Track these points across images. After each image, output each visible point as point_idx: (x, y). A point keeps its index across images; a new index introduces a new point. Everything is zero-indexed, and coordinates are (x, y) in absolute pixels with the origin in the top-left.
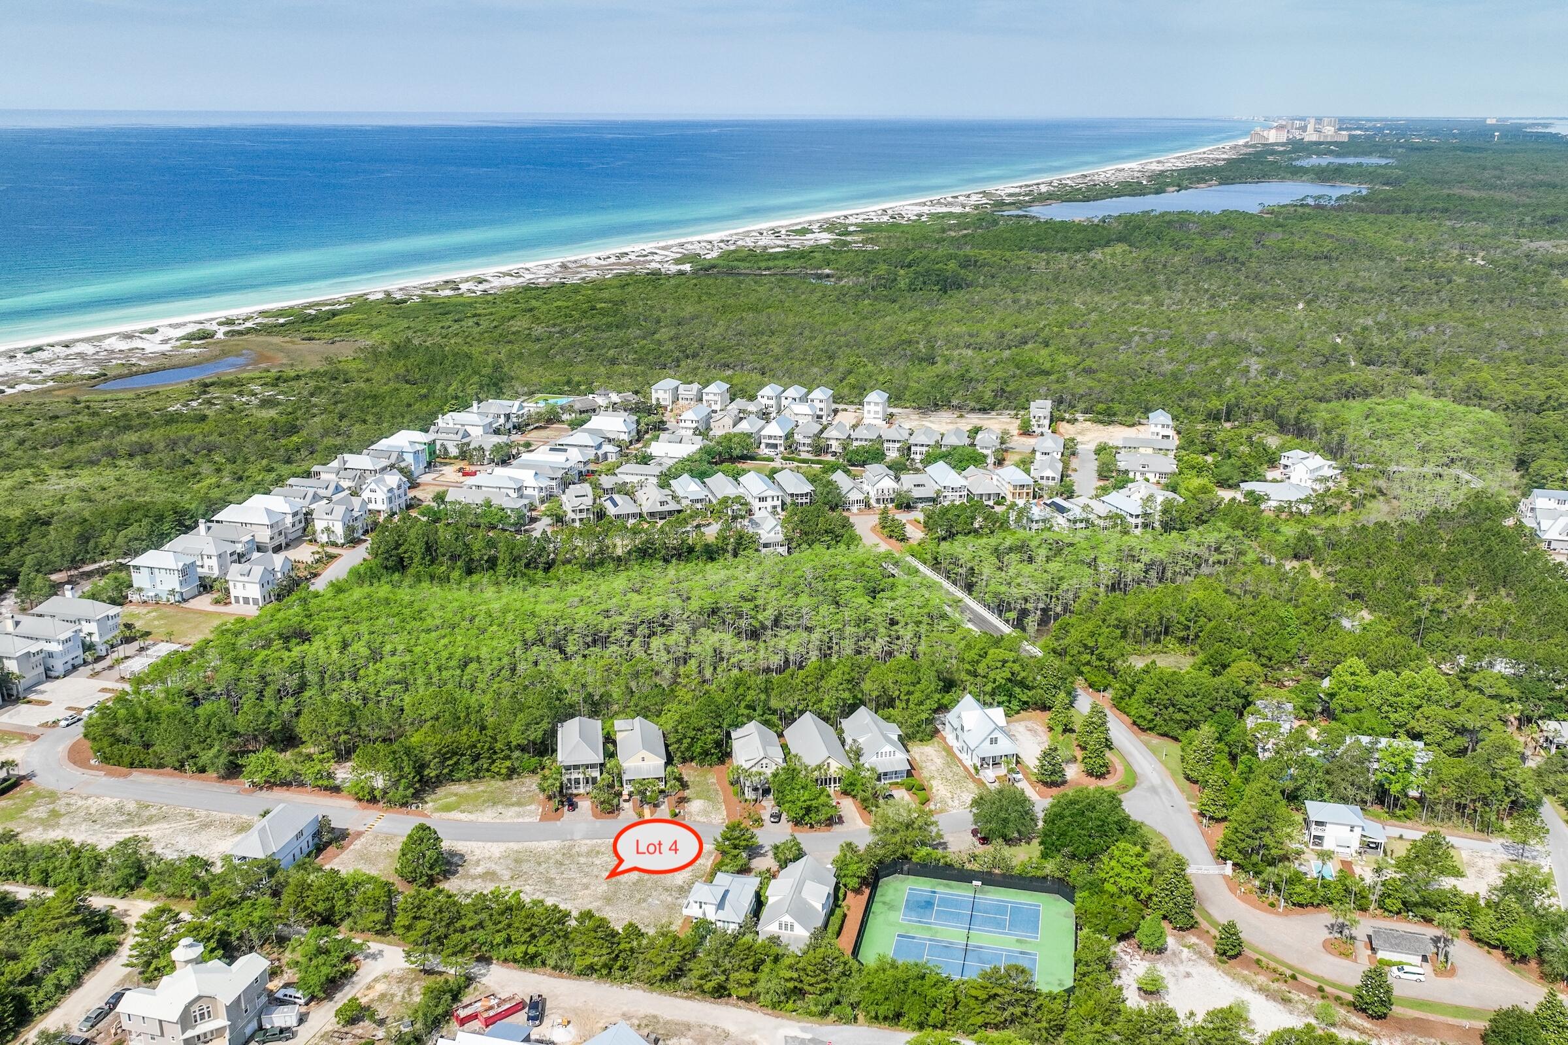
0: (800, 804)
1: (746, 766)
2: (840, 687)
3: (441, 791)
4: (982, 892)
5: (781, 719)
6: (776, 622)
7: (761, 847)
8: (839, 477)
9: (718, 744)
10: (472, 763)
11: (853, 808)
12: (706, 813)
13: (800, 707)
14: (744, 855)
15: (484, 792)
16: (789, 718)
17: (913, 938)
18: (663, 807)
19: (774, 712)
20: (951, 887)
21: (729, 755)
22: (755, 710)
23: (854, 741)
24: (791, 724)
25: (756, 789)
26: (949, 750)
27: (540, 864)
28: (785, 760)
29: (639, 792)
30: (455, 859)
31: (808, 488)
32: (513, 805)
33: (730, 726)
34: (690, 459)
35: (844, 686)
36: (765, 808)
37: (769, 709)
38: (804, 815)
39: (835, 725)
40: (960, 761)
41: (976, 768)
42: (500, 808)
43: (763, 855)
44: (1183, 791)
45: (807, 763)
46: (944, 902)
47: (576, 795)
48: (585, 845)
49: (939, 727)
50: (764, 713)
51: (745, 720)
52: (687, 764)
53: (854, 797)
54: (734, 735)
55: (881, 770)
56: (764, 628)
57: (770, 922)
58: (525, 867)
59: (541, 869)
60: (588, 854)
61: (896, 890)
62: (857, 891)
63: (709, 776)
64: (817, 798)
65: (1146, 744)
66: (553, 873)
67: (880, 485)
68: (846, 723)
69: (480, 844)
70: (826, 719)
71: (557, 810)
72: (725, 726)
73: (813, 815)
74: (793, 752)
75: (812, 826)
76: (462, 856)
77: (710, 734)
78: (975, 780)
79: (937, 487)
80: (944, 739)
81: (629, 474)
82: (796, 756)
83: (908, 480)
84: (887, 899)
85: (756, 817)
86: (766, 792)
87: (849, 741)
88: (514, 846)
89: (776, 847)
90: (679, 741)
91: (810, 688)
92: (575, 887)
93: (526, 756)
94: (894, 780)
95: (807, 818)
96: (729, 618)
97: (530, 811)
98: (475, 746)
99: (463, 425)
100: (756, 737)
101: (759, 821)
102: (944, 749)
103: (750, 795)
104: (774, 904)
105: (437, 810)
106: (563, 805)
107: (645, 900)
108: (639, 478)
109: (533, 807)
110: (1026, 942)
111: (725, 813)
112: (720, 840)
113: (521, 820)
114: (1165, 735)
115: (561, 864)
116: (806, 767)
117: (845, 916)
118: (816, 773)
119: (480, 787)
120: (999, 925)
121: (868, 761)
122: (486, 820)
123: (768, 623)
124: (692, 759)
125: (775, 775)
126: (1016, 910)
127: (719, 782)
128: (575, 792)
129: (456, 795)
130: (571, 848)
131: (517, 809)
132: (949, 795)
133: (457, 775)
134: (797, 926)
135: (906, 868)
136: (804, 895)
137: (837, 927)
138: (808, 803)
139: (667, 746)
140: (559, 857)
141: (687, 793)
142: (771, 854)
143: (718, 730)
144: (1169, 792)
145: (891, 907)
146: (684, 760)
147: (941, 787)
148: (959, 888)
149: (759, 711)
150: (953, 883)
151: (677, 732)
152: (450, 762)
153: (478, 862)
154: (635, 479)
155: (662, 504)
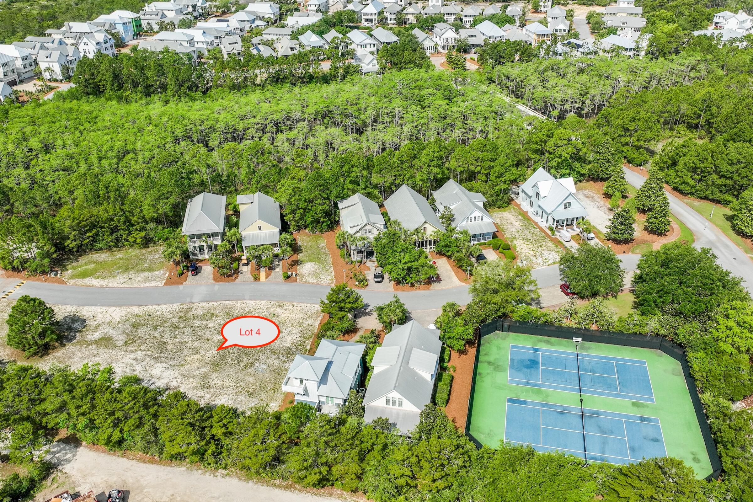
0: (401, 266)
1: (351, 231)
2: (432, 164)
3: (83, 260)
4: (583, 348)
5: (381, 192)
6: (375, 121)
7: (366, 306)
8: (417, 32)
9: (327, 214)
10: (112, 234)
11: (449, 267)
12: (315, 274)
13: (397, 182)
14: (350, 315)
15: (120, 259)
16: (388, 192)
17: (524, 403)
18: (277, 270)
19: (376, 187)
20: (552, 344)
21: (337, 223)
22: (359, 185)
23: (446, 208)
24: (389, 196)
25: (360, 252)
26: (524, 215)
27: (155, 328)
28: (386, 226)
29: (256, 257)
30: (77, 325)
31: (395, 38)
32: (143, 271)
33: (337, 197)
34: (313, 25)
35: (434, 162)
36: (369, 269)
37: (371, 184)
38: (405, 276)
39: (428, 196)
40: (536, 223)
41: (551, 229)
42: (131, 274)
43: (369, 314)
44: (738, 245)
45: (406, 228)
46: (549, 360)
47: (201, 261)
48: (201, 308)
49: (513, 196)
50: (367, 187)
51: (350, 193)
52: (301, 232)
53: (450, 257)
54: (340, 206)
55: (472, 233)
56: (365, 125)
57: (376, 397)
58: (141, 331)
59: (156, 334)
60: (204, 317)
61: (499, 348)
62: (462, 352)
63: (320, 241)
64: (417, 260)
65: (691, 206)
66: (167, 337)
67: (445, 36)
68: (436, 194)
69: (104, 309)
70: (419, 192)
71: (182, 274)
72: (332, 197)
73: (413, 275)
74: (393, 218)
75: (412, 285)
76: (84, 321)
77: (320, 204)
78: (552, 240)
79: (484, 37)
80: (519, 206)
81: (270, 34)
82: (395, 222)
83: (464, 34)
84: (491, 358)
85: (360, 278)
86: (370, 254)
87: (441, 208)
88: (136, 310)
89: (381, 309)
90: (293, 212)
91: (404, 166)
92: (185, 352)
93: (160, 227)
94: (481, 241)
95: (408, 278)
96: (338, 119)
97: (158, 276)
98: (112, 220)
99: (162, 10)
100: (359, 208)
101: (363, 282)
102: (520, 214)
103: (355, 257)
104: (380, 374)
105: (74, 277)
106: (188, 270)
107: (252, 365)
108: (278, 36)
109: (161, 272)
110: (643, 406)
111: (333, 274)
112: (326, 302)
113: (147, 285)
114: (705, 198)
115: (177, 327)
116: (406, 232)
117: (452, 378)
118: (414, 237)
119: (119, 255)
120: (609, 386)
121: (460, 225)
122: (116, 285)
123: (369, 121)
124: (306, 227)
125: (377, 240)
126: (622, 368)
127: (328, 247)
128: (201, 257)
129: (95, 262)
130: (187, 312)
131: (146, 274)
132: (532, 253)
133: (98, 245)
134: (405, 402)
135: (506, 324)
136: (411, 366)
137: (446, 395)
138: (409, 265)
139: (282, 216)
140: (175, 320)
141: (300, 256)
142: (375, 315)
143: (327, 202)
144: (727, 246)
145: (497, 368)
146: (299, 228)
147: (523, 246)
148: (559, 344)
149: (362, 185)
150: (553, 339)
151: (291, 204)
152: (89, 234)
153: (96, 328)
154: (275, 37)
155: (292, 49)
